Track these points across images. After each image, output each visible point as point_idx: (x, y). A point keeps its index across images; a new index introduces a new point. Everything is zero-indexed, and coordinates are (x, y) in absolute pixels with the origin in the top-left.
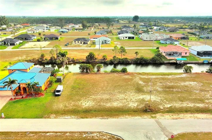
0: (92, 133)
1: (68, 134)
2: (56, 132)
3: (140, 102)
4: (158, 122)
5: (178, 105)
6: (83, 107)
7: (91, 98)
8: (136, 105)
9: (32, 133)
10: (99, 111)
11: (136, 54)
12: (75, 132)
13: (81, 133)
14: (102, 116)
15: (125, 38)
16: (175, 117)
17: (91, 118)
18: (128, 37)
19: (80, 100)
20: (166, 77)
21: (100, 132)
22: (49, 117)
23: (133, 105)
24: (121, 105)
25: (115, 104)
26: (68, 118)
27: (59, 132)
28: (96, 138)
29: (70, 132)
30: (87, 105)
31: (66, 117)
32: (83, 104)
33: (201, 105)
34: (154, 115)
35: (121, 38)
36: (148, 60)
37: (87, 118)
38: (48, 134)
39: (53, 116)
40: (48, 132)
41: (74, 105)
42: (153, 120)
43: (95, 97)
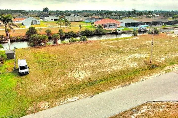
0: (137, 109)
5: (168, 57)
8: (136, 65)
10: (106, 79)
11: (80, 28)
14: (118, 84)
15: (51, 20)
17: (107, 90)
18: (54, 20)
20: (125, 40)
23: (134, 65)
25: (115, 68)
26: (74, 100)
28: (153, 114)
30: (83, 77)
35: (48, 20)
36: (93, 32)
37: (103, 91)
39: (43, 104)
41: (64, 81)
43: (82, 66)
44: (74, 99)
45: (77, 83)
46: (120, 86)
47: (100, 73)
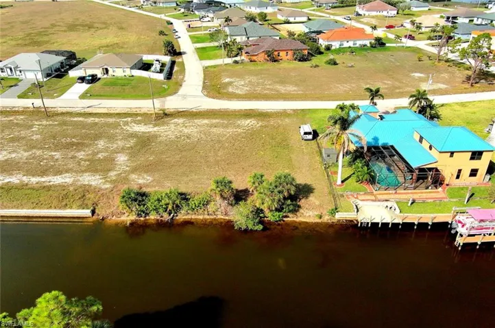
7: (243, 130)
19: (261, 126)
22: (294, 110)
24: (196, 121)
34: (161, 112)
42: (166, 107)
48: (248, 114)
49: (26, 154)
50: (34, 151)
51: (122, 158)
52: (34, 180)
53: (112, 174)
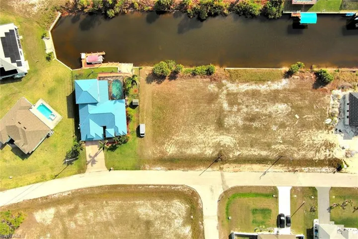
0: (177, 186)
1: (162, 187)
2: (155, 185)
3: (216, 147)
4: (222, 175)
5: (246, 152)
6: (169, 154)
7: (174, 139)
8: (211, 153)
9: (140, 185)
12: (168, 185)
13: (171, 186)
14: (184, 167)
16: (237, 169)
19: (164, 144)
21: (182, 185)
22: (144, 169)
23: (209, 152)
24: (199, 151)
25: (195, 151)
27: (157, 185)
28: (180, 190)
29: (163, 185)
30: (171, 152)
31: (157, 169)
32: (168, 150)
33: (264, 153)
34: (222, 166)
37: (173, 169)
38: (150, 187)
39: (147, 166)
40: (150, 185)
42: (219, 173)
43: (178, 138)
44: (159, 168)
45: (165, 157)
46: (183, 169)
47: (181, 153)
48: (172, 162)
49: (269, 110)
50: (267, 112)
51: (225, 106)
52: (254, 87)
53: (225, 92)
